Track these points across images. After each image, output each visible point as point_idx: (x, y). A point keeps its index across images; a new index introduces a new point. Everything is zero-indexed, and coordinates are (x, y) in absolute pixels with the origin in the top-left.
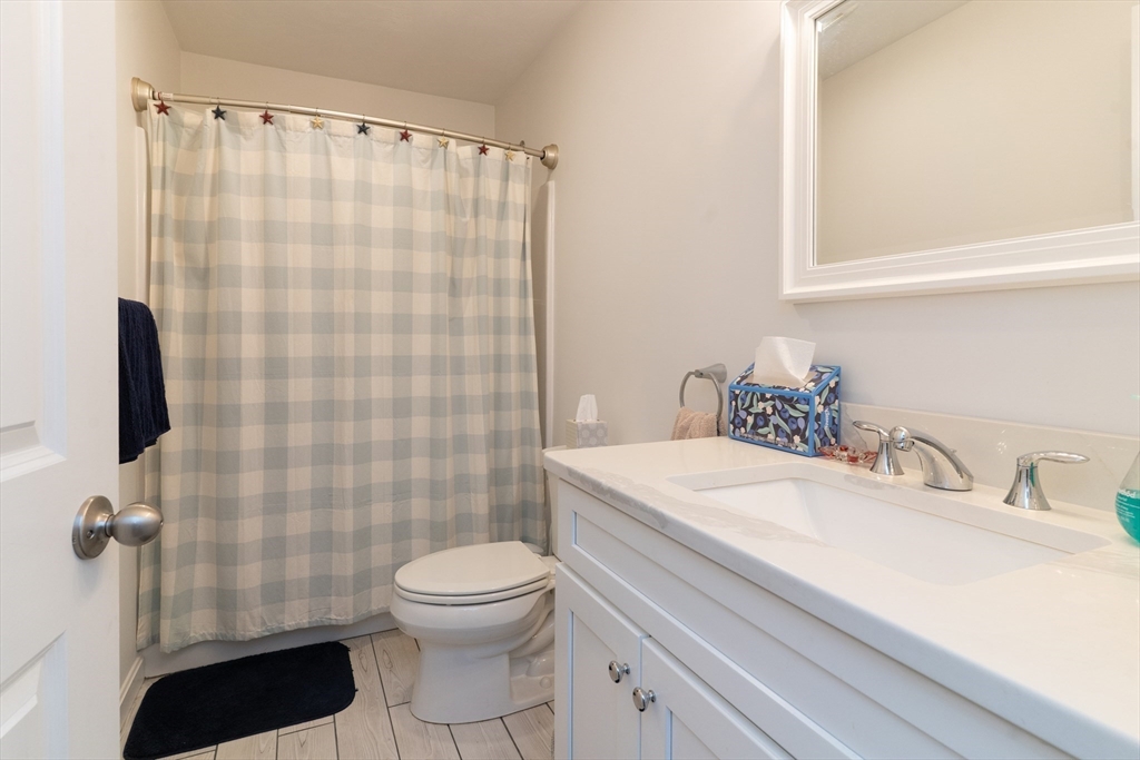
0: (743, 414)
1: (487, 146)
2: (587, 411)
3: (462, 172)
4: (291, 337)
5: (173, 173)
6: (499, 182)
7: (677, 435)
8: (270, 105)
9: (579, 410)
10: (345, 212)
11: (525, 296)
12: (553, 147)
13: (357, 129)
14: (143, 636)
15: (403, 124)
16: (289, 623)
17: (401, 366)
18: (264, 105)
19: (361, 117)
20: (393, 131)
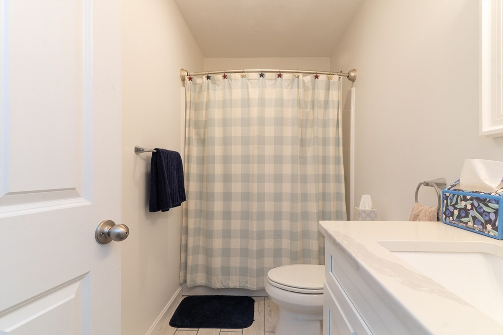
0: (451, 208)
1: (318, 75)
2: (366, 203)
3: (306, 89)
4: (233, 165)
5: (194, 103)
6: (324, 91)
7: (412, 219)
8: (226, 71)
9: (361, 202)
10: (254, 112)
11: (339, 146)
12: (354, 70)
13: (259, 76)
14: (182, 279)
15: (279, 70)
16: (232, 285)
17: (278, 178)
18: (224, 71)
19: (261, 70)
20: (274, 74)
